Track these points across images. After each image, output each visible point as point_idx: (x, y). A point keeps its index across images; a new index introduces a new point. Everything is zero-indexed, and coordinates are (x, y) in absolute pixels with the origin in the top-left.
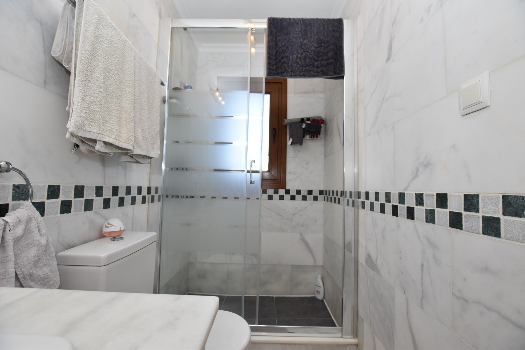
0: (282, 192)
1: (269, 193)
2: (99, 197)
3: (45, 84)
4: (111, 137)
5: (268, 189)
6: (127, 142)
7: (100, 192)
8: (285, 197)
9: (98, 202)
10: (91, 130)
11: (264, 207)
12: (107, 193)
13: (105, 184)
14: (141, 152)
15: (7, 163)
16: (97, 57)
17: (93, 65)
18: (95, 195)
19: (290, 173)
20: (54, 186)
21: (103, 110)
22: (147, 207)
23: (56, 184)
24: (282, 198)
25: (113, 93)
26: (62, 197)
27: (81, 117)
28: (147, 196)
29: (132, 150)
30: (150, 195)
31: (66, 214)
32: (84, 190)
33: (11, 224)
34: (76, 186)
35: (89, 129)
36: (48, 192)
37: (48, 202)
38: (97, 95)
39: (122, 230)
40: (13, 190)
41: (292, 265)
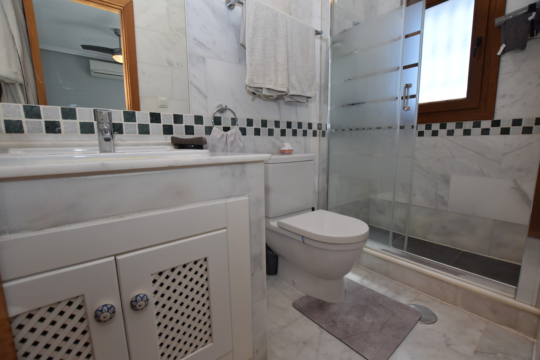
0: (486, 124)
1: (465, 127)
2: (278, 128)
3: (240, 62)
4: (271, 85)
5: (464, 122)
6: (282, 87)
7: (278, 124)
8: (490, 131)
9: (277, 131)
10: (258, 82)
11: (457, 144)
12: (283, 126)
13: (281, 120)
14: (296, 93)
15: (226, 106)
16: (258, 34)
17: (255, 41)
18: (274, 127)
19: (504, 96)
20: (250, 119)
21: (264, 68)
22: (319, 139)
23: (251, 119)
24: (485, 132)
25: (271, 54)
26: (255, 126)
27: (251, 75)
28: (318, 131)
29: (287, 91)
30: (321, 131)
31: (257, 136)
32: (267, 123)
33: (229, 135)
34: (262, 120)
35: (256, 82)
36: (247, 122)
37: (248, 128)
38: (259, 59)
39: (290, 149)
40: (231, 120)
41: (495, 220)
